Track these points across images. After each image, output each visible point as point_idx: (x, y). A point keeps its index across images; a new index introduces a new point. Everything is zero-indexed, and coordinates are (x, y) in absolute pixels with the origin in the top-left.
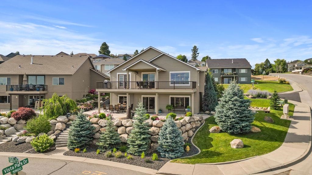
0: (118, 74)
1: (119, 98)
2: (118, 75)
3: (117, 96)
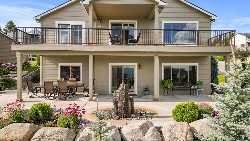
0: (57, 22)
2: (59, 25)
3: (56, 66)
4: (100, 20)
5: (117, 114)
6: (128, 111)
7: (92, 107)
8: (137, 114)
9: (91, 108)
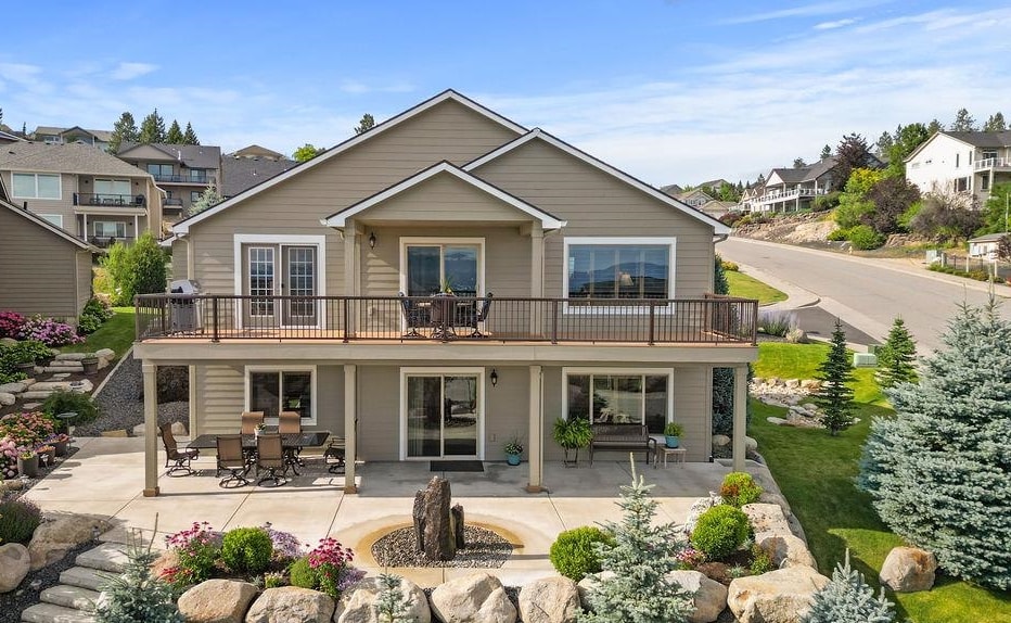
0: (239, 239)
1: (247, 381)
2: (244, 246)
3: (236, 373)
4: (373, 238)
5: (423, 549)
6: (448, 545)
7: (357, 522)
8: (472, 547)
9: (356, 526)
